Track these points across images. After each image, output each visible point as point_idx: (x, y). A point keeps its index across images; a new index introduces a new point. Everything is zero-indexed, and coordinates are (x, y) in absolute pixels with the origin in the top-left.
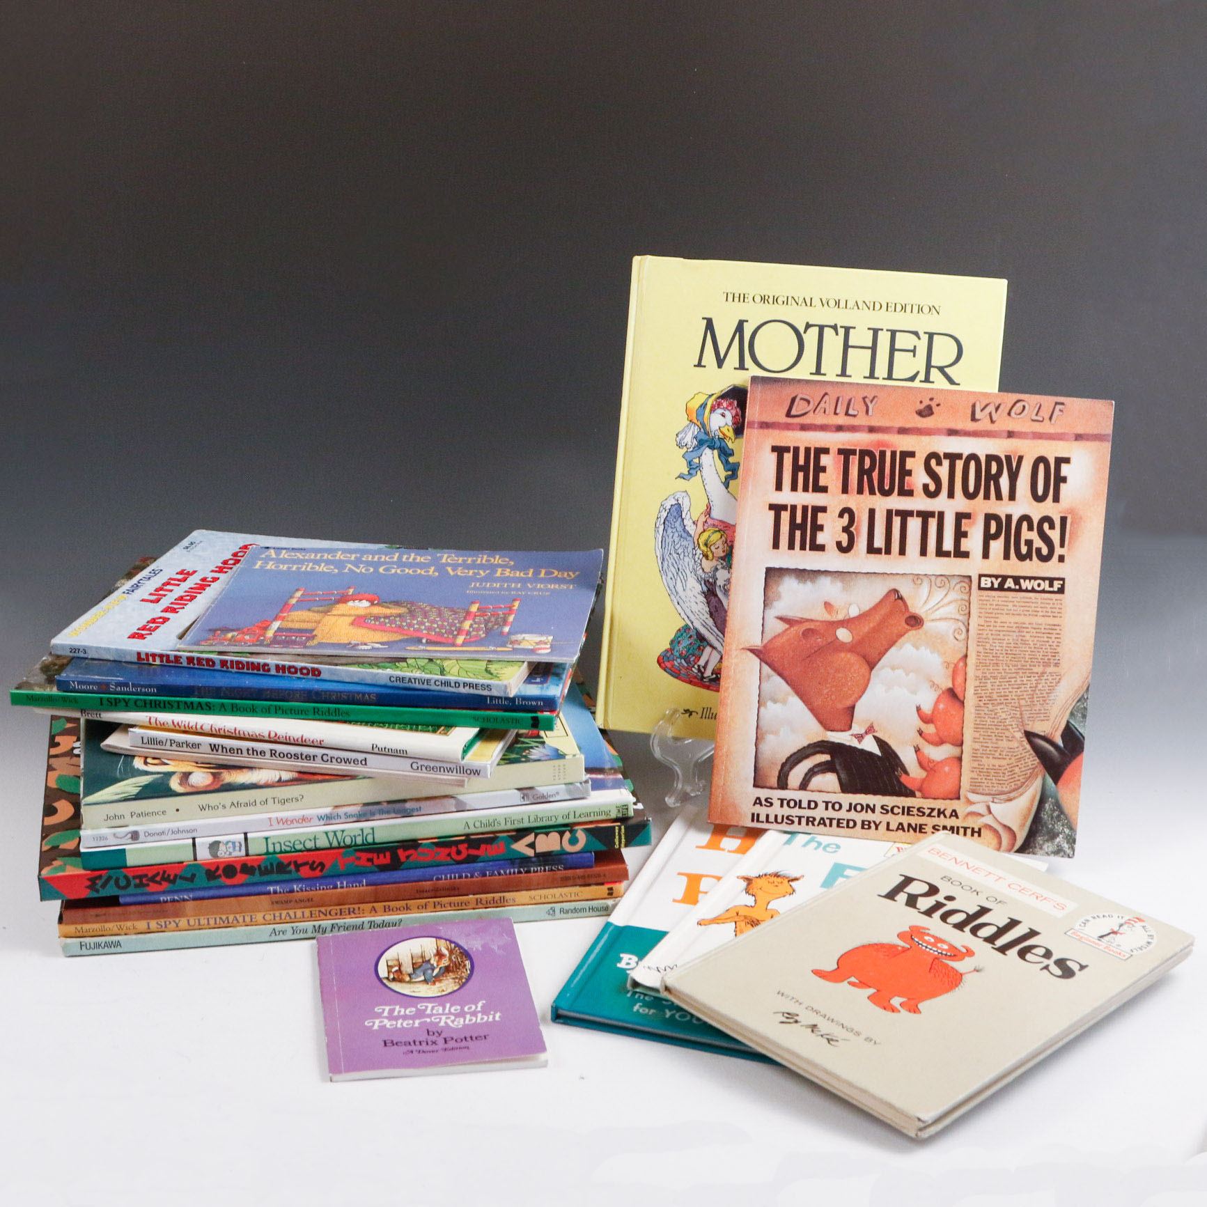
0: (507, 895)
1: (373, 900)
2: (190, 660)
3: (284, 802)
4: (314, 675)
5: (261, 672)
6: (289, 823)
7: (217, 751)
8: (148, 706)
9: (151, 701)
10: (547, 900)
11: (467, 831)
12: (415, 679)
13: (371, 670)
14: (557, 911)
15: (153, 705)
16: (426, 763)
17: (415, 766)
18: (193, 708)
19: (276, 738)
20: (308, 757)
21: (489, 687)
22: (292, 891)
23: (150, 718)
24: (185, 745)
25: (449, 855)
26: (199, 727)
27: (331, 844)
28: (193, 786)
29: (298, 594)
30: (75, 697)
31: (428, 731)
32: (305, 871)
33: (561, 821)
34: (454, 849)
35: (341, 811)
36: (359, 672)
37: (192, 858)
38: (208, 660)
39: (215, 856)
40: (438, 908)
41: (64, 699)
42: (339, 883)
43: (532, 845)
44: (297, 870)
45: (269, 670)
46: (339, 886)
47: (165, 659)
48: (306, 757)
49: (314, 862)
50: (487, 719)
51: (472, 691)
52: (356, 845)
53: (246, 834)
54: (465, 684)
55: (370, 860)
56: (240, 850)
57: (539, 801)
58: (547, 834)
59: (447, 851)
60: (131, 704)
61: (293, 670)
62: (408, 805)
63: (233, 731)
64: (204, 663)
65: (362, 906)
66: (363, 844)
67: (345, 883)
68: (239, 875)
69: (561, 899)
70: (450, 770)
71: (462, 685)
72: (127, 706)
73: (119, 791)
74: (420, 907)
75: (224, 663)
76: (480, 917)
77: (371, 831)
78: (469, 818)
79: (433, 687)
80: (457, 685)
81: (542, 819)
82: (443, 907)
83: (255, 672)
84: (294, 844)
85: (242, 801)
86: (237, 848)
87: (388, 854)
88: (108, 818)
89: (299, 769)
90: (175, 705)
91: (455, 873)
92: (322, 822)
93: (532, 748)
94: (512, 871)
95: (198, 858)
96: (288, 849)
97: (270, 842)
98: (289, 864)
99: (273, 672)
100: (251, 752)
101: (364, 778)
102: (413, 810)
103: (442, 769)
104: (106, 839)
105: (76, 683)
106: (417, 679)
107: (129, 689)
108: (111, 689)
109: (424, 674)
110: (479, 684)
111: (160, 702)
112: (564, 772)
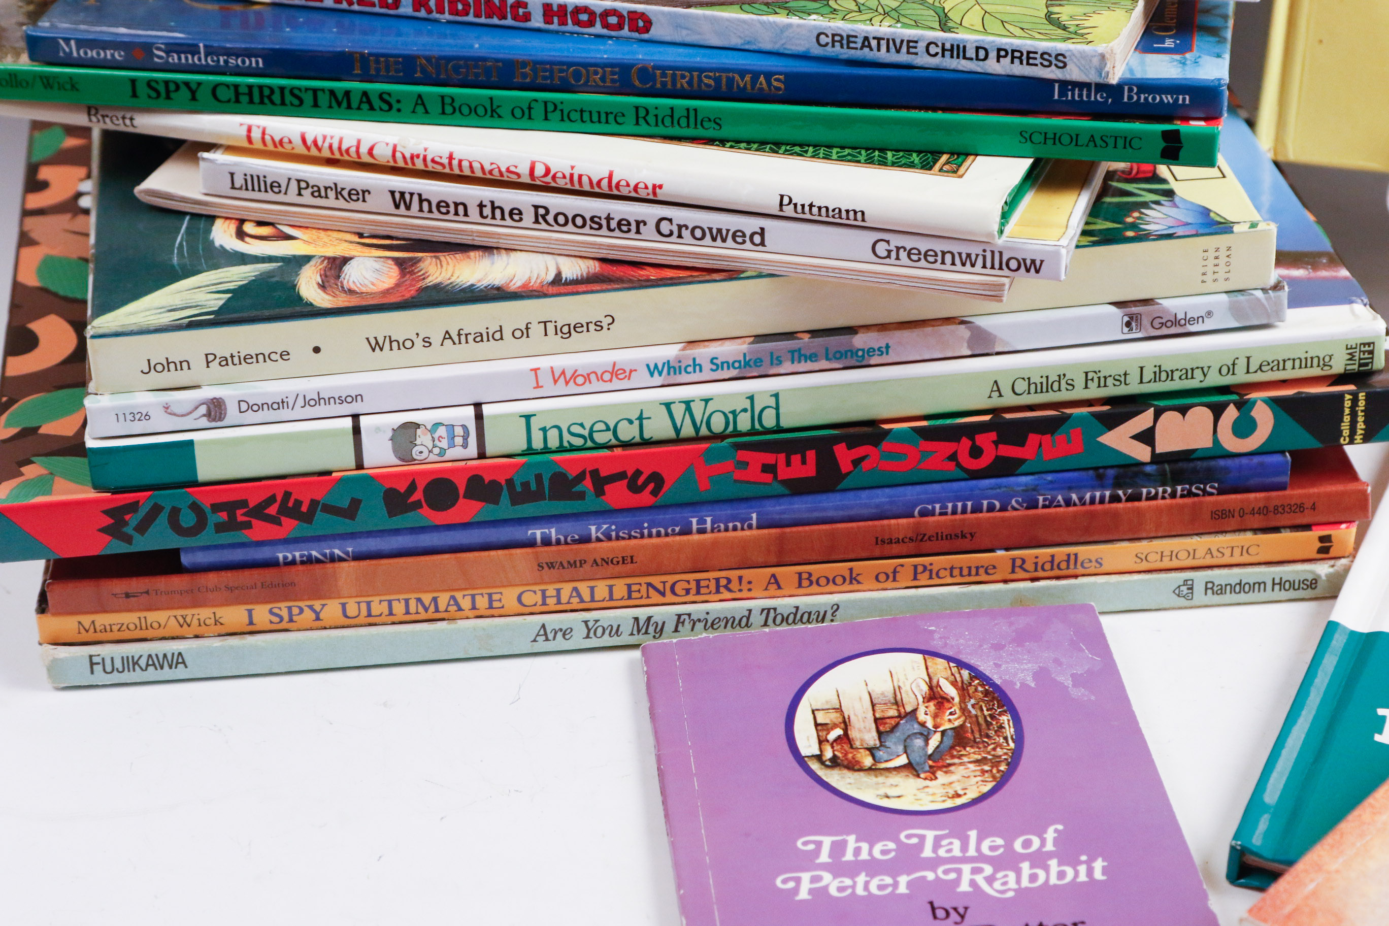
0: (1083, 551)
1: (773, 559)
3: (569, 330)
4: (634, 28)
5: (509, 22)
6: (580, 380)
7: (408, 208)
8: (244, 99)
9: (250, 87)
10: (1175, 563)
11: (996, 402)
12: (879, 39)
13: (772, 18)
14: (1199, 588)
15: (256, 98)
16: (909, 242)
17: (881, 249)
18: (349, 107)
19: (548, 179)
20: (623, 225)
21: (1060, 60)
22: (586, 539)
23: (249, 130)
24: (332, 194)
25: (953, 457)
26: (364, 150)
27: (677, 431)
28: (351, 292)
30: (71, 77)
31: (911, 165)
32: (618, 493)
33: (1213, 380)
34: (966, 443)
35: (703, 353)
36: (744, 22)
37: (352, 464)
39: (407, 459)
40: (923, 579)
41: (47, 81)
42: (694, 521)
43: (1147, 437)
44: (599, 492)
45: (527, 17)
46: (695, 527)
48: (619, 224)
49: (638, 473)
50: (1056, 138)
51: (1019, 69)
52: (737, 434)
53: (478, 406)
54: (1001, 53)
55: (769, 469)
56: (465, 446)
57: (1165, 331)
58: (1183, 410)
59: (948, 447)
60: (204, 94)
61: (584, 17)
62: (860, 341)
63: (445, 161)
64: (374, 0)
65: (747, 574)
66: (752, 432)
67: (709, 520)
68: (461, 500)
69: (1209, 561)
70: (968, 260)
71: (993, 55)
72: (194, 98)
73: (177, 301)
74: (882, 577)
75: (420, 1)
76: (1020, 604)
77: (772, 401)
78: (1004, 372)
79: (923, 60)
80: (982, 54)
81: (1170, 375)
82: (934, 577)
83: (495, 21)
84: (591, 432)
85: (471, 328)
86: (459, 441)
87: (811, 455)
88: (151, 367)
89: (603, 254)
90: (308, 98)
91: (964, 499)
92: (657, 380)
93: (1145, 205)
94: (1098, 494)
95: (367, 462)
96: (579, 442)
97: (535, 424)
98: (580, 478)
99: (537, 21)
100: (487, 211)
101: (760, 276)
102: (870, 351)
103: (948, 258)
104: (147, 417)
105: (73, 43)
106: (883, 39)
107: (200, 59)
108: (156, 60)
109: (902, 27)
110: (1036, 53)
111: (272, 90)
112: (1228, 264)
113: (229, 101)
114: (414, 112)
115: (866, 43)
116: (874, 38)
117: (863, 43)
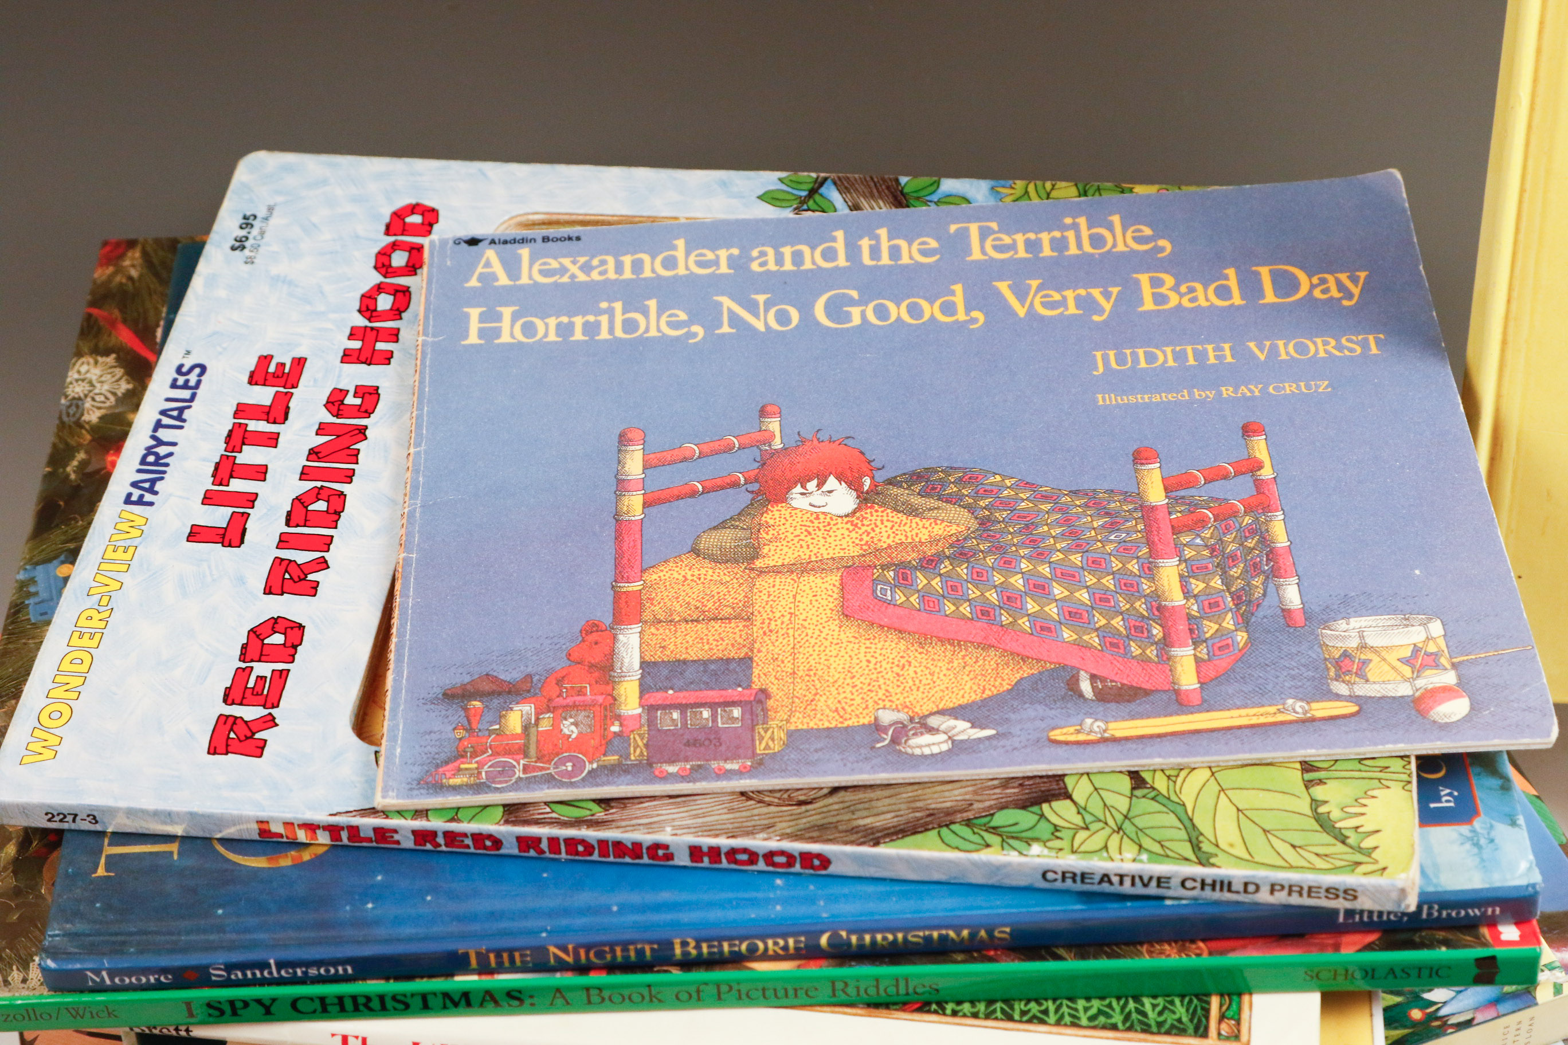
2: (423, 836)
4: (807, 865)
5: (646, 861)
9: (340, 995)
12: (1121, 877)
13: (984, 856)
15: (349, 1005)
18: (469, 1005)
21: (1350, 893)
23: (344, 1036)
29: (634, 465)
30: (106, 1006)
31: (1181, 1028)
36: (950, 861)
38: (479, 838)
41: (75, 1014)
45: (669, 857)
47: (344, 835)
50: (1347, 973)
51: (1297, 901)
54: (1275, 887)
60: (281, 1010)
61: (743, 857)
64: (468, 841)
71: (1265, 889)
75: (526, 843)
79: (1177, 892)
80: (1251, 888)
90: (418, 1002)
99: (683, 861)
105: (104, 973)
106: (1127, 875)
107: (270, 973)
108: (214, 978)
109: (1150, 861)
110: (1319, 887)
111: (368, 999)
112: (1529, 1031)
113: (314, 1012)
114: (552, 1004)
115: (1106, 879)
116: (1116, 875)
117: (1102, 879)
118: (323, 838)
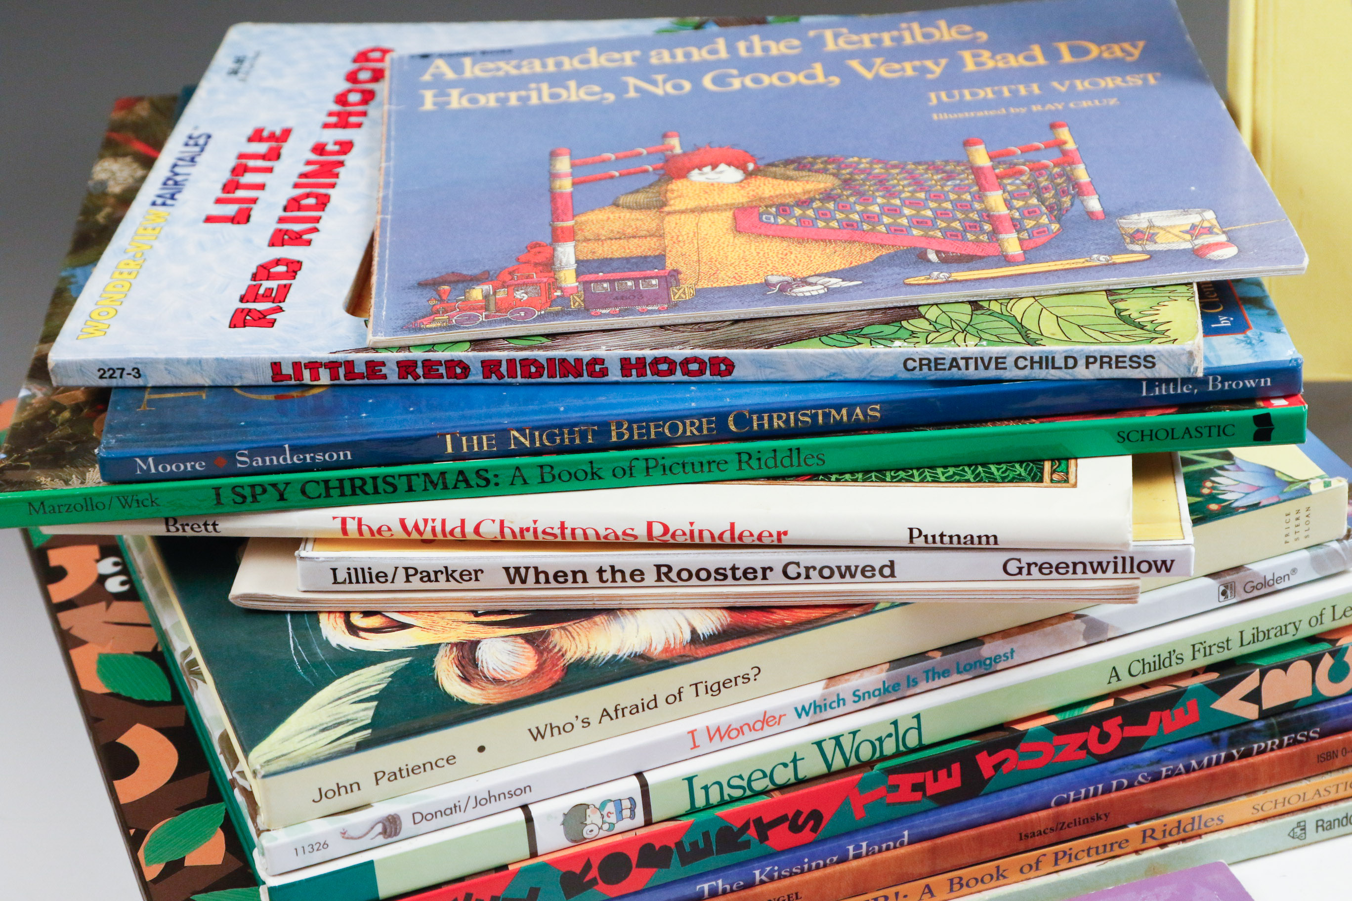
0: (1206, 812)
1: (926, 869)
2: (406, 367)
3: (717, 688)
4: (715, 372)
5: (586, 378)
6: (734, 734)
7: (524, 581)
8: (335, 493)
9: (341, 481)
10: (1288, 807)
11: (1116, 686)
12: (967, 359)
13: (857, 349)
14: (1311, 827)
15: (348, 489)
16: (1040, 558)
17: (1012, 567)
18: (445, 487)
19: (668, 537)
20: (749, 574)
21: (1149, 360)
22: (750, 885)
23: (344, 521)
24: (442, 577)
25: (1084, 746)
26: (469, 529)
27: (829, 766)
28: (497, 681)
29: (563, 165)
30: (151, 493)
31: (1019, 479)
32: (780, 836)
33: (1305, 631)
34: (1094, 731)
35: (845, 687)
36: (830, 355)
37: (526, 852)
38: (451, 364)
39: (579, 840)
40: (1063, 864)
42: (851, 848)
43: (1254, 697)
44: (763, 838)
45: (604, 372)
46: (851, 853)
47: (342, 371)
48: (745, 573)
49: (798, 814)
50: (1152, 434)
51: (1107, 373)
52: (884, 758)
53: (639, 775)
54: (1090, 360)
55: (919, 787)
56: (632, 816)
57: (1256, 593)
58: (1285, 667)
59: (1079, 738)
60: (292, 494)
61: (664, 367)
62: (987, 650)
63: (557, 531)
64: (442, 370)
65: (902, 889)
66: (898, 754)
67: (864, 844)
68: (635, 871)
69: (1317, 800)
71: (1082, 362)
72: (282, 498)
73: (325, 717)
74: (1026, 869)
75: (490, 367)
76: (1152, 868)
77: (914, 723)
78: (1119, 658)
79: (1011, 373)
80: (1071, 362)
81: (1267, 635)
82: (1073, 859)
83: (571, 379)
84: (750, 781)
85: (627, 702)
86: (626, 813)
87: (956, 767)
88: (322, 795)
89: (731, 602)
90: (402, 484)
91: (1095, 784)
92: (805, 720)
94: (1214, 757)
95: (541, 849)
96: (738, 793)
97: (697, 784)
98: (745, 827)
99: (615, 375)
100: (607, 576)
101: (893, 606)
102: (996, 659)
103: (1080, 568)
104: (326, 845)
105: (150, 460)
106: (971, 358)
107: (285, 459)
108: (239, 465)
109: (988, 345)
110: (1125, 356)
112: (1307, 523)
113: (319, 497)
114: (512, 484)
115: (954, 364)
116: (962, 358)
117: (951, 363)
118: (325, 377)
